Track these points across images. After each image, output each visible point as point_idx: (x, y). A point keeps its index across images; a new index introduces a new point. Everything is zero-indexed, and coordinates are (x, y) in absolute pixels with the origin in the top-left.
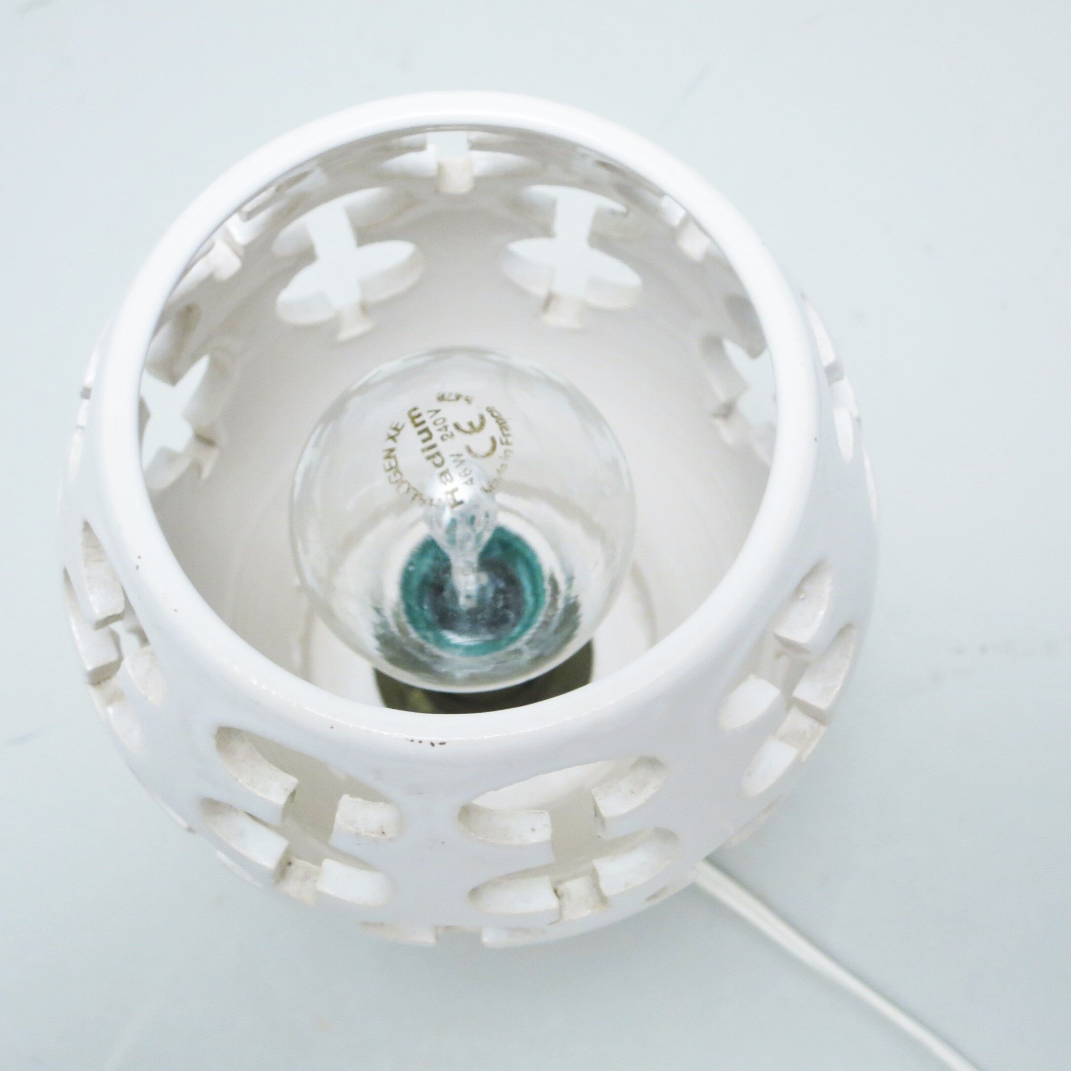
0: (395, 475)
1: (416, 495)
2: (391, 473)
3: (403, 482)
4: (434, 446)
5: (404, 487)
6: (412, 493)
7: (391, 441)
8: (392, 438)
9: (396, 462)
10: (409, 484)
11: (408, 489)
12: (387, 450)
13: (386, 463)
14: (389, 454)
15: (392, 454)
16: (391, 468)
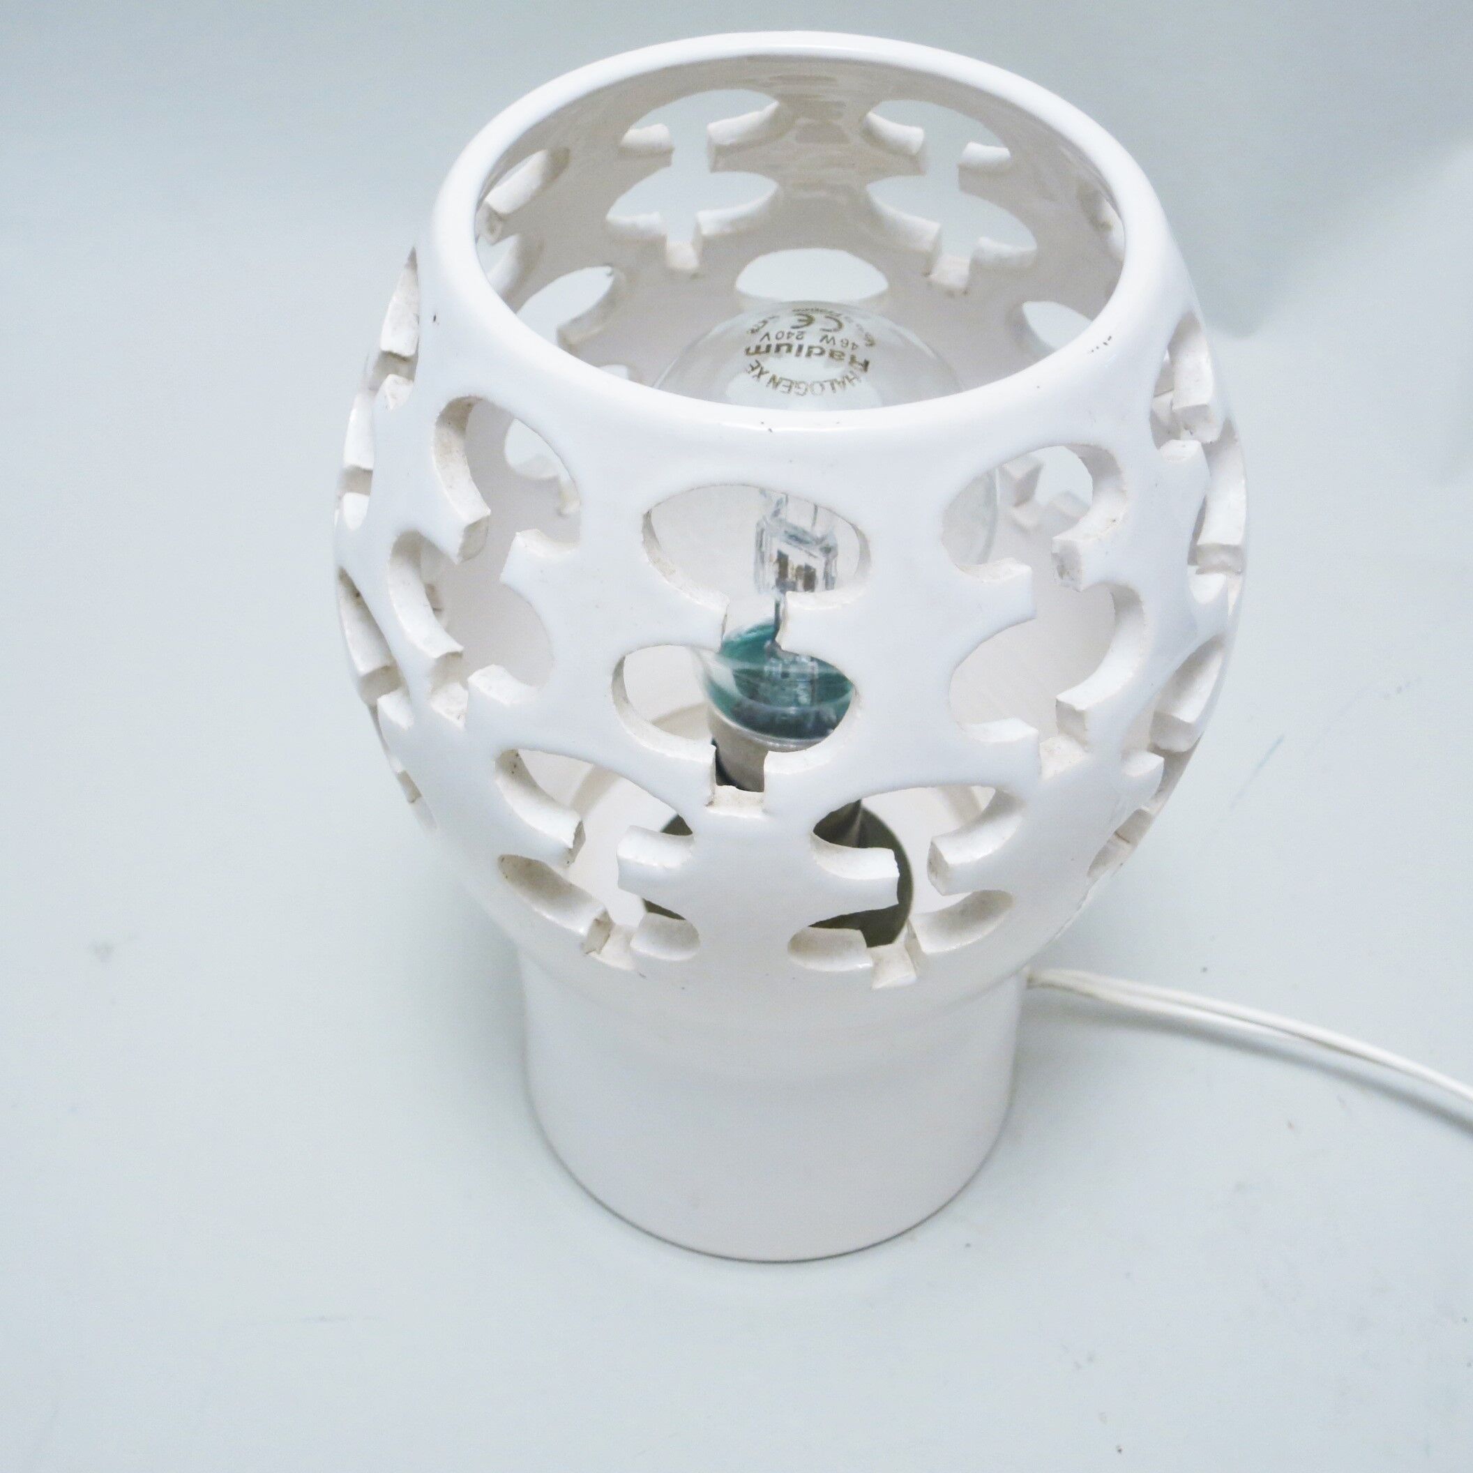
0: (799, 388)
1: (832, 385)
2: (794, 389)
3: (812, 385)
4: (800, 348)
5: (817, 388)
6: (827, 385)
7: (762, 377)
8: (761, 373)
9: (786, 380)
10: (818, 382)
11: (821, 385)
12: (770, 381)
13: (780, 388)
14: (774, 382)
15: (777, 380)
16: (790, 387)
